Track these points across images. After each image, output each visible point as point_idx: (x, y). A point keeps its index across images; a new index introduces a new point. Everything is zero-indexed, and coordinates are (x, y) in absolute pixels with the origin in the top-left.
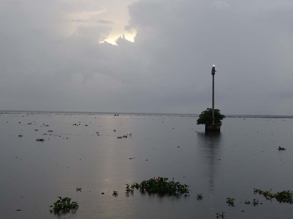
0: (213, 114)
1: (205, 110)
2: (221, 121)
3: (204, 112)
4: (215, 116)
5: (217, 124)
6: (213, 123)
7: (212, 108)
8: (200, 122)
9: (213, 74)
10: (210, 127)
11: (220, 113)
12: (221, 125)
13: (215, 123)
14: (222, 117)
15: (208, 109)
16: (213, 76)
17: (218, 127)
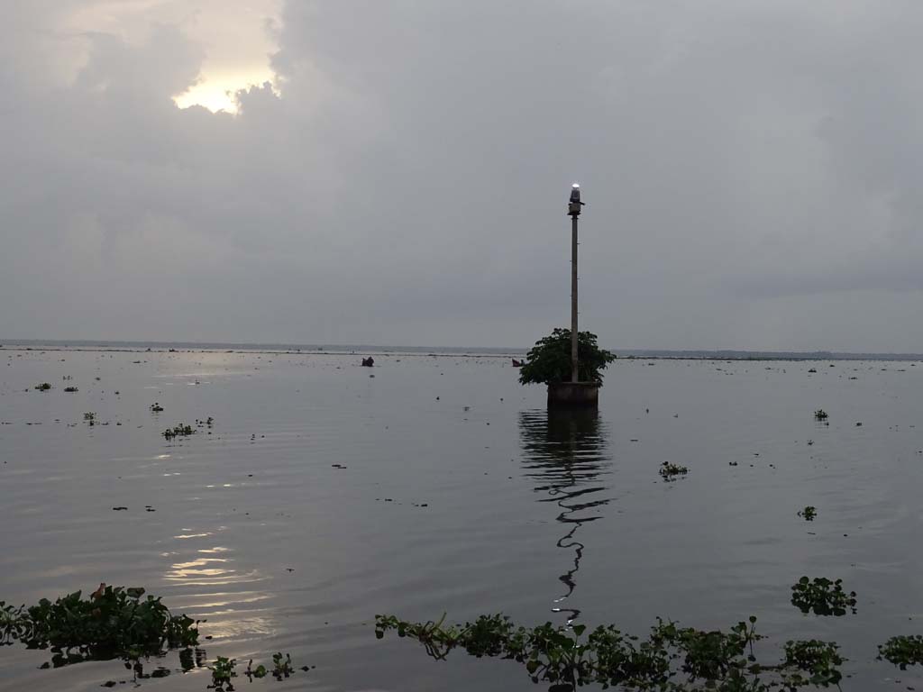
0: (575, 350)
2: (600, 371)
3: (545, 340)
4: (580, 355)
5: (585, 380)
6: (575, 380)
7: (569, 328)
9: (574, 213)
10: (566, 393)
11: (598, 344)
12: (600, 385)
13: (579, 380)
14: (603, 358)
15: (557, 331)
16: (575, 219)
17: (590, 394)
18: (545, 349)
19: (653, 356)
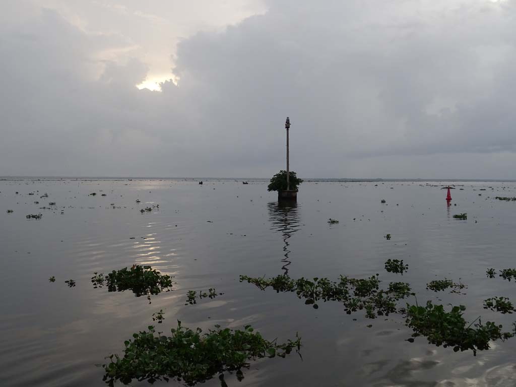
0: (288, 178)
1: (278, 172)
2: (297, 186)
3: (277, 175)
4: (290, 180)
5: (292, 189)
6: (288, 189)
7: (286, 170)
8: (271, 188)
9: (287, 127)
10: (284, 194)
11: (297, 176)
12: (297, 191)
13: (290, 189)
14: (299, 181)
15: (281, 171)
16: (288, 130)
17: (294, 194)
18: (277, 178)
19: (317, 181)
